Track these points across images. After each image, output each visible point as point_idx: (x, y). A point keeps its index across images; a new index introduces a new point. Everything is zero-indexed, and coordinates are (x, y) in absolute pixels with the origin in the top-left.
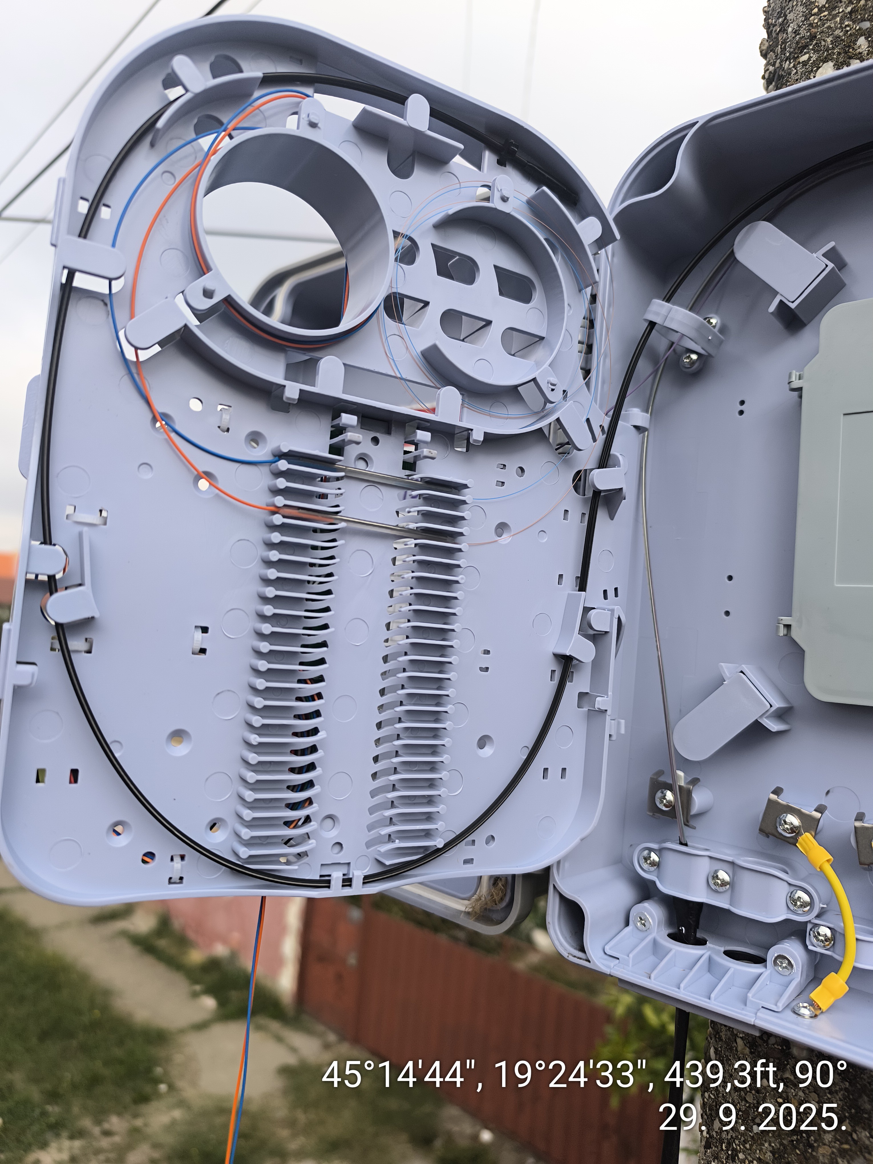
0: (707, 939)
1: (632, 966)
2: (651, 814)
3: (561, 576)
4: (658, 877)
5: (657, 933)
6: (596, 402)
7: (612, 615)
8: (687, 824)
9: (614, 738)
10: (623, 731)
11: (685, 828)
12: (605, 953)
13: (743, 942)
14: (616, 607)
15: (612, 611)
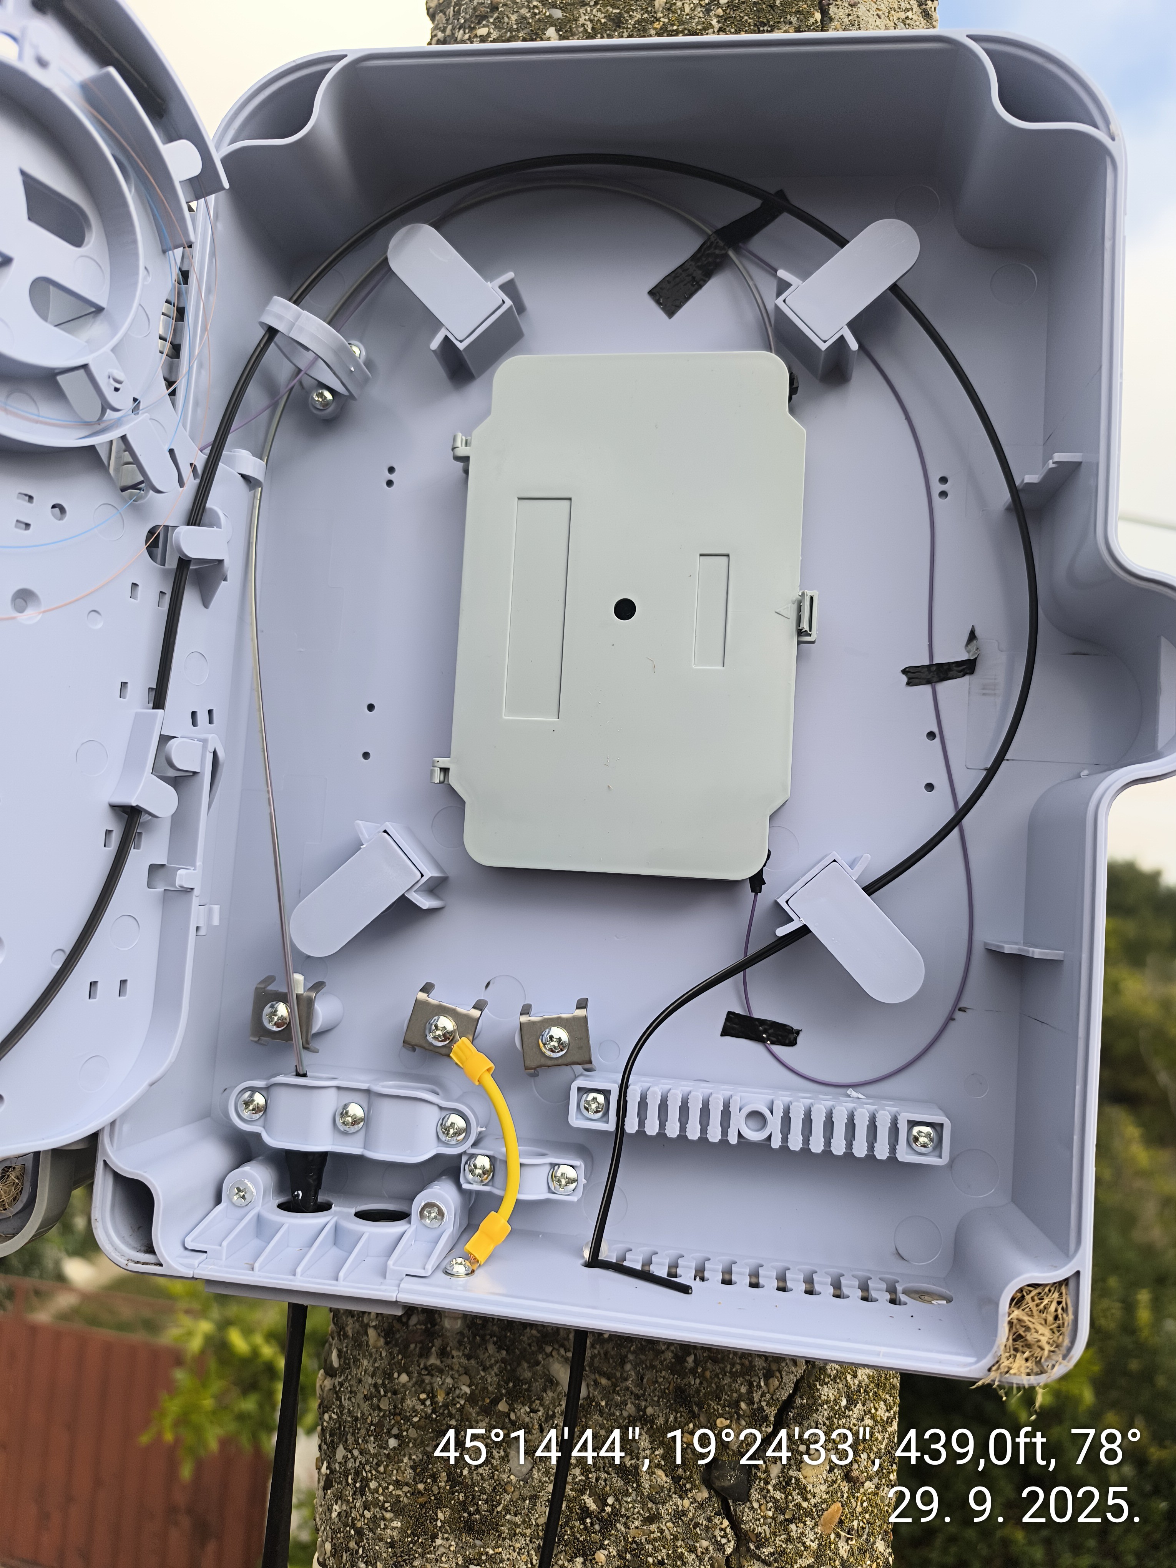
0: (332, 1201)
1: (226, 1259)
2: (256, 1039)
3: (124, 685)
4: (264, 1127)
5: (263, 1205)
6: (184, 426)
7: (205, 747)
8: (307, 1046)
9: (202, 932)
10: (216, 922)
11: (304, 1053)
12: (186, 1249)
13: (379, 1197)
14: (210, 737)
15: (205, 741)
